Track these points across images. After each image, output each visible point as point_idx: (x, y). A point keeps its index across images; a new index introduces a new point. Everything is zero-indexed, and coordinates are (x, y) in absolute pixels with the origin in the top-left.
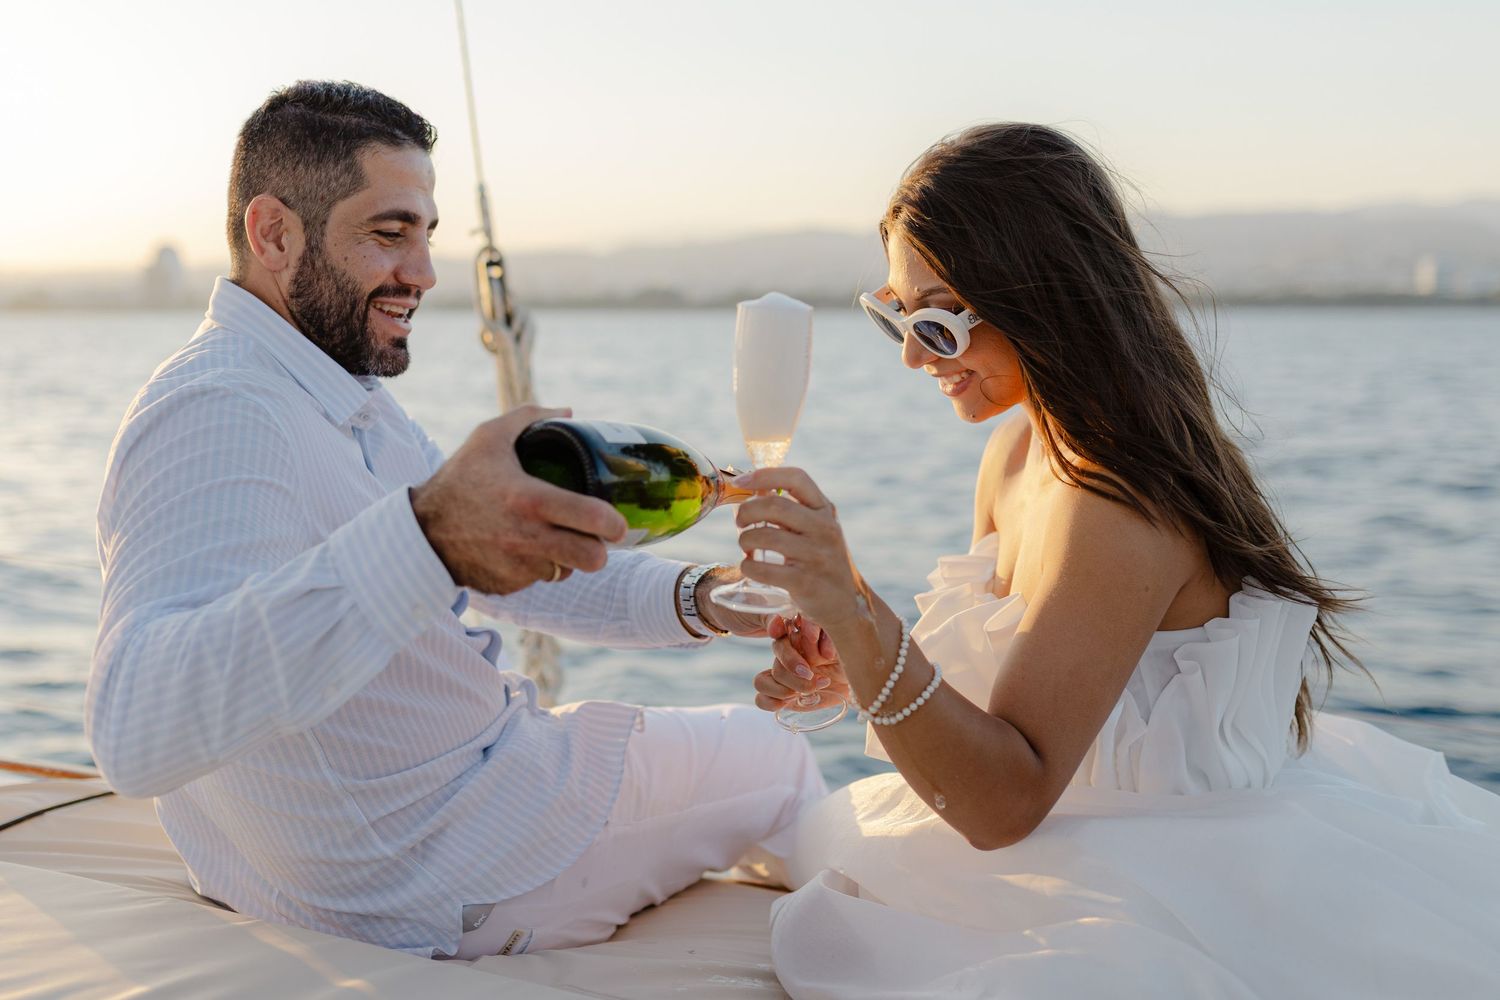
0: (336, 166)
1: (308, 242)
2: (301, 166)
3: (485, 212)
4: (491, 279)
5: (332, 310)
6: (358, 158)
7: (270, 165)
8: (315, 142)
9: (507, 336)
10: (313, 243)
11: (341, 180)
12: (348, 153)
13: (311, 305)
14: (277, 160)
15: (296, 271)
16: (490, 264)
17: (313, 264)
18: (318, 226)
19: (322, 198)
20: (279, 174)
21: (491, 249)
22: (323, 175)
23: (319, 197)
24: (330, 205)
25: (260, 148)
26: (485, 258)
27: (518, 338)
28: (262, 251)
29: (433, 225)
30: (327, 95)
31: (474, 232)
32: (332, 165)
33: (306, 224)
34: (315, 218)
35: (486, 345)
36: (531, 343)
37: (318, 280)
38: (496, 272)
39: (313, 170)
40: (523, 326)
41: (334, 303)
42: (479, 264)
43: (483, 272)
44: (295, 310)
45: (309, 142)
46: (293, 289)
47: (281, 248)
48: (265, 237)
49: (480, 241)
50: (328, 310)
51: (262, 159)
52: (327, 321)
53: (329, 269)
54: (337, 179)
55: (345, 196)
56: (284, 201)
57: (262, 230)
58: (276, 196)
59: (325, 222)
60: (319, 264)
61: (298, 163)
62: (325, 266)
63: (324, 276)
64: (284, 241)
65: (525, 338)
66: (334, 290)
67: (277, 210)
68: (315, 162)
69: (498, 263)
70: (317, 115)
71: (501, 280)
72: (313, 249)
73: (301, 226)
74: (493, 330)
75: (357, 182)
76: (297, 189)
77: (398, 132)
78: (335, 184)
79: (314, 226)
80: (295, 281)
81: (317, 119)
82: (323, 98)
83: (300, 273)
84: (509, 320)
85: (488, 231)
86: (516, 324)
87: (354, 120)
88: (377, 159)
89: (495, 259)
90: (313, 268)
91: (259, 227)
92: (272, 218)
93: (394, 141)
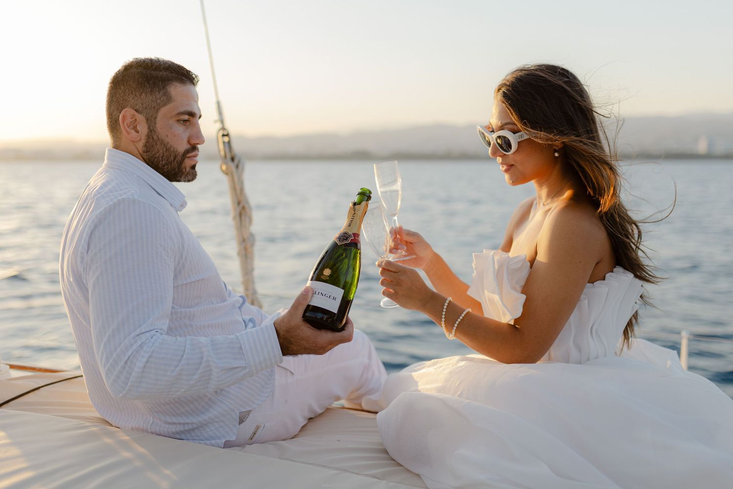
0: (159, 93)
1: (149, 128)
2: (143, 94)
3: (220, 113)
4: (224, 142)
5: (164, 158)
6: (169, 89)
7: (129, 95)
8: (148, 83)
9: (232, 166)
10: (151, 128)
11: (162, 99)
12: (164, 87)
13: (153, 156)
14: (132, 92)
15: (145, 141)
16: (224, 135)
17: (153, 138)
18: (153, 120)
19: (154, 108)
20: (133, 98)
21: (223, 129)
22: (154, 97)
23: (153, 106)
24: (158, 110)
25: (122, 87)
26: (221, 133)
27: (237, 167)
28: (128, 133)
29: (200, 117)
30: (151, 63)
31: (216, 122)
32: (157, 93)
33: (147, 120)
34: (152, 116)
35: (223, 171)
36: (243, 169)
37: (156, 144)
38: (226, 139)
39: (149, 96)
40: (239, 162)
41: (165, 155)
42: (219, 136)
43: (221, 139)
44: (145, 158)
45: (146, 83)
46: (145, 149)
47: (137, 132)
48: (129, 127)
49: (218, 125)
50: (162, 158)
51: (124, 92)
52: (161, 162)
53: (160, 139)
54: (160, 99)
55: (165, 105)
56: (137, 111)
57: (127, 124)
58: (133, 109)
59: (156, 118)
60: (155, 137)
61: (142, 93)
62: (158, 138)
63: (158, 143)
64: (138, 128)
65: (240, 166)
66: (165, 150)
67: (134, 115)
68: (150, 92)
69: (227, 135)
70: (148, 72)
71: (229, 142)
72: (151, 131)
73: (146, 121)
74: (226, 164)
75: (169, 99)
76: (142, 104)
77: (183, 78)
78: (159, 101)
79: (151, 121)
80: (145, 146)
81: (149, 74)
82: (150, 65)
83: (147, 142)
84: (233, 159)
85: (222, 121)
86: (236, 161)
87: (165, 73)
88: (176, 89)
89: (225, 134)
90: (153, 139)
91: (125, 123)
92: (131, 119)
93: (182, 81)
